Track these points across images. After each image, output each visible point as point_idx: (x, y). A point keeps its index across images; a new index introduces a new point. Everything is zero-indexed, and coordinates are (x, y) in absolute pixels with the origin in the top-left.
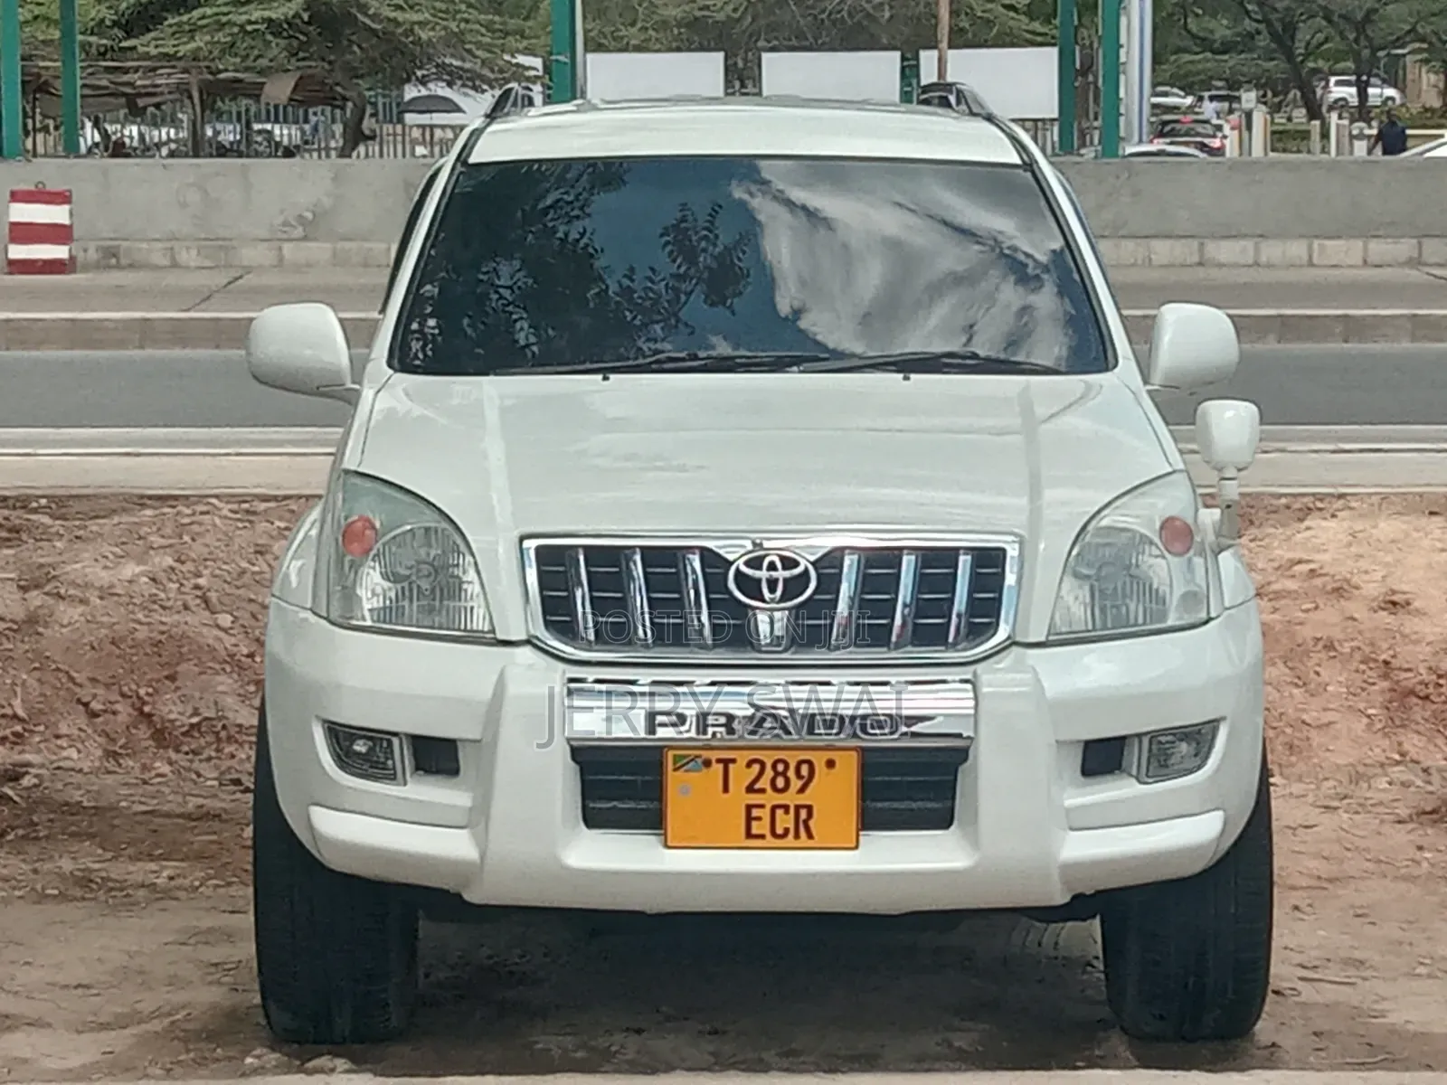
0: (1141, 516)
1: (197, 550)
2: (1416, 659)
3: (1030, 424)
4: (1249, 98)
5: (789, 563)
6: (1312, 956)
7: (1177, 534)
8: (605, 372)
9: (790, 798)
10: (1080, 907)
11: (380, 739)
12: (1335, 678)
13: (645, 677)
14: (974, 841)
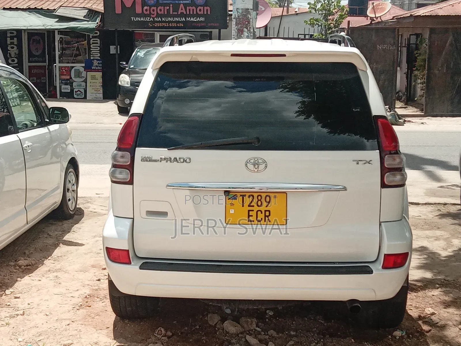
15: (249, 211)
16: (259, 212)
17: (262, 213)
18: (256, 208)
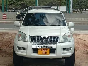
0: (67, 35)
1: (12, 36)
2: (86, 44)
3: (61, 29)
4: (79, 10)
5: (45, 37)
6: (77, 62)
7: (69, 36)
8: (35, 26)
9: (45, 51)
10: (63, 58)
11: (21, 47)
12: (81, 45)
13: (37, 44)
14: (56, 54)
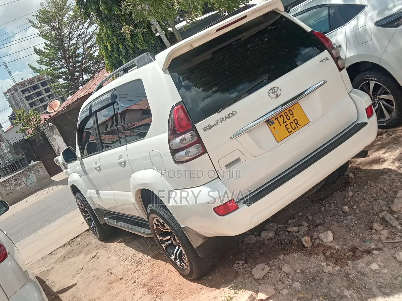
15: (285, 126)
16: (291, 124)
17: (293, 123)
18: (288, 122)
